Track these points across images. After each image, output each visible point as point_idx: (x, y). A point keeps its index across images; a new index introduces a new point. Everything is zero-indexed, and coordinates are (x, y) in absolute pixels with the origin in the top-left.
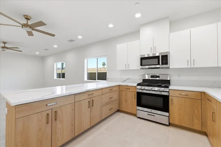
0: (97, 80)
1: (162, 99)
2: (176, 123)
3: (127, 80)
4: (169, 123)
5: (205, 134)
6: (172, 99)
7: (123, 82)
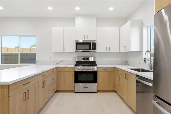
0: (19, 64)
1: (92, 74)
2: (101, 89)
3: (60, 62)
4: (97, 90)
5: (115, 91)
6: (99, 74)
7: (56, 64)
